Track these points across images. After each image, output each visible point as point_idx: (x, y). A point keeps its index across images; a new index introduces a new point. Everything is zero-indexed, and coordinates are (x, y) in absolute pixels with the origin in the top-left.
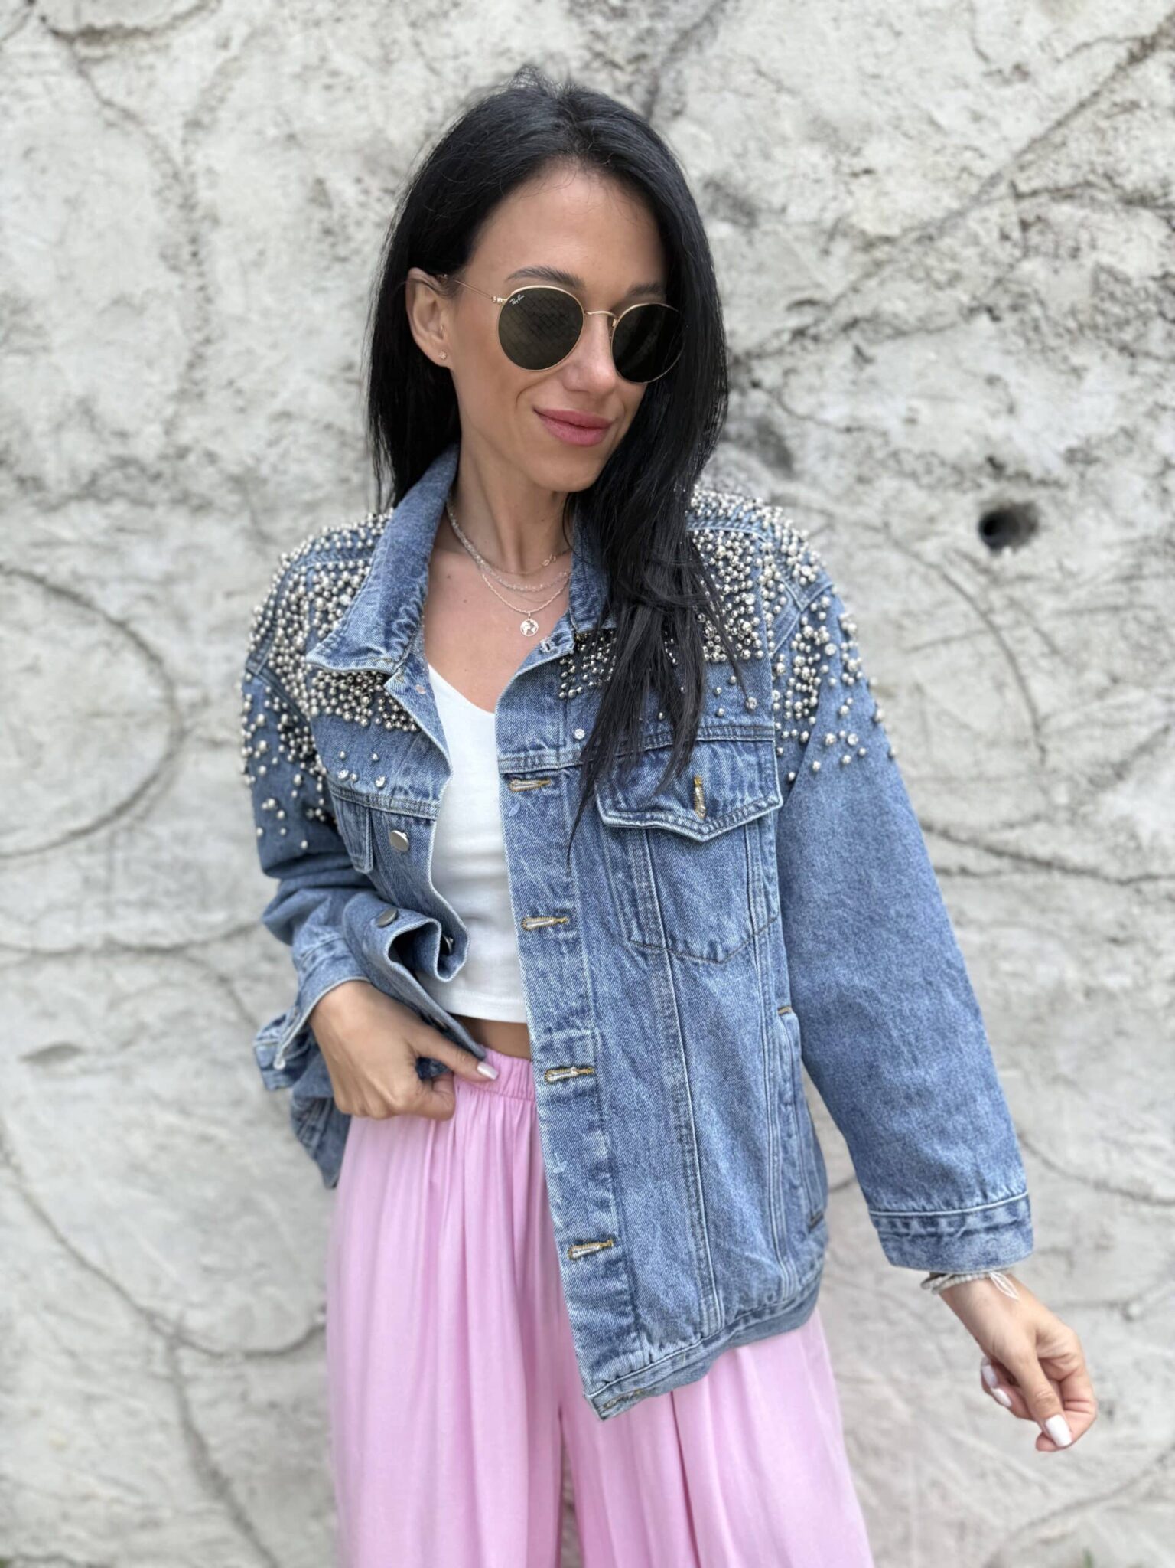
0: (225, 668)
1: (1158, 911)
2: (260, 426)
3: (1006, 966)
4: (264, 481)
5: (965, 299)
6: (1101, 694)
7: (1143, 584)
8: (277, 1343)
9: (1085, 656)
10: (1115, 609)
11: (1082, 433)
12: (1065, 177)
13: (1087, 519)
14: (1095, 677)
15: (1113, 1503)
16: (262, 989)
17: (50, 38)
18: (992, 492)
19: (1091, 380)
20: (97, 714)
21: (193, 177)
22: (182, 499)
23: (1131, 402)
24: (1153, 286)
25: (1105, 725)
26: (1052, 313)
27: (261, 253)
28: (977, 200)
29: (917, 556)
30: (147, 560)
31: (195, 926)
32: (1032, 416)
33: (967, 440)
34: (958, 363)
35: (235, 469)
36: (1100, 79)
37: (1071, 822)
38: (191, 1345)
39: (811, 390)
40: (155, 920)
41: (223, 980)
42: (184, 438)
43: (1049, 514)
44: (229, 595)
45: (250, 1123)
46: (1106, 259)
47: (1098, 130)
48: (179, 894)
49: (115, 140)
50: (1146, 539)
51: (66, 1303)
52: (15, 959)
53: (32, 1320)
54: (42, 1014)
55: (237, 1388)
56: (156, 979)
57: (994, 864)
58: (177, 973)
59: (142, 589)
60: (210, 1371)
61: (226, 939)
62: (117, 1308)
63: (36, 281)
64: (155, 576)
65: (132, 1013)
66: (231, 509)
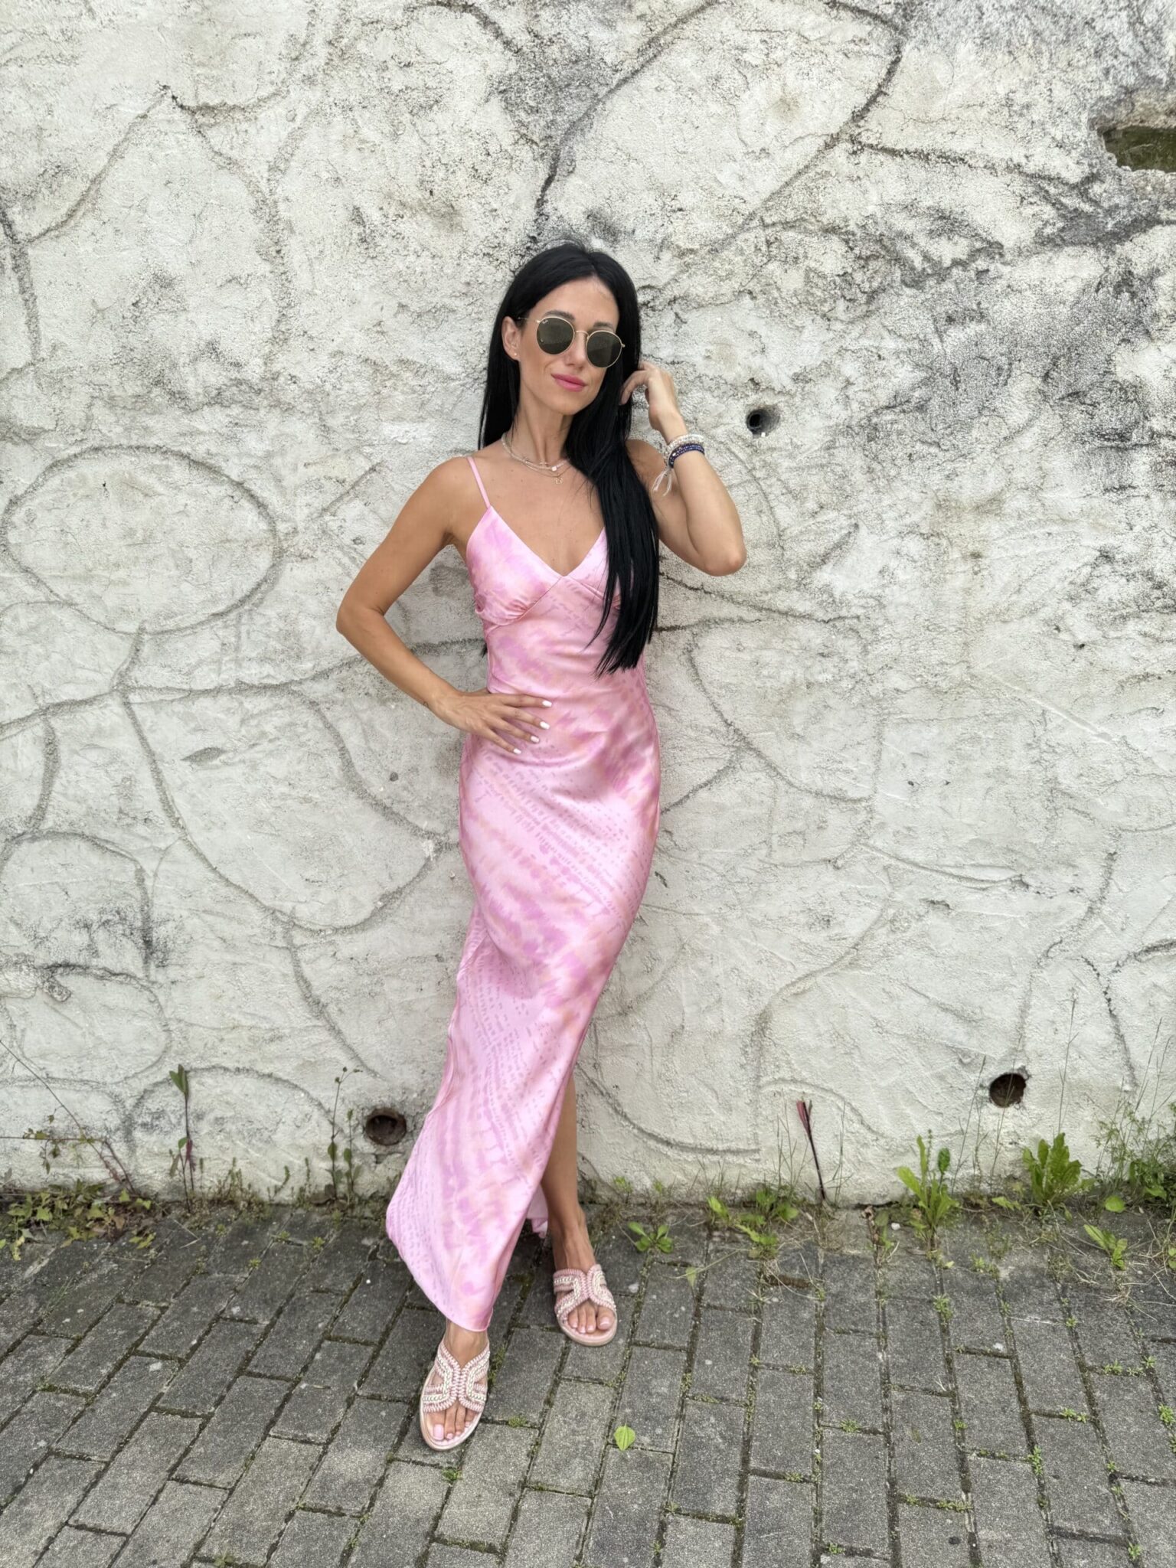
0: (306, 511)
1: (845, 637)
2: (324, 359)
3: (765, 672)
4: (328, 394)
5: (736, 286)
6: (814, 514)
7: (835, 451)
8: (353, 921)
9: (805, 494)
10: (822, 466)
11: (803, 365)
12: (791, 215)
13: (805, 415)
14: (811, 505)
15: (831, 971)
16: (338, 708)
17: (178, 110)
18: (753, 398)
19: (806, 331)
20: (228, 541)
21: (275, 202)
22: (277, 404)
23: (828, 346)
24: (838, 279)
25: (816, 533)
26: (784, 295)
27: (321, 252)
28: (742, 228)
29: (713, 437)
30: (254, 444)
31: (293, 672)
32: (774, 356)
33: (739, 368)
34: (734, 323)
35: (311, 387)
36: (809, 159)
37: (797, 588)
38: (300, 927)
39: (651, 339)
40: (268, 669)
41: (313, 704)
42: (276, 367)
43: (785, 413)
44: (307, 465)
45: (333, 788)
46: (813, 265)
47: (808, 188)
48: (283, 652)
49: (224, 177)
50: (837, 425)
51: (218, 908)
52: (178, 696)
53: (196, 920)
54: (197, 729)
55: (330, 950)
56: (270, 705)
57: (757, 615)
58: (284, 701)
59: (251, 461)
60: (312, 941)
61: (314, 678)
62: (251, 908)
63: (176, 266)
64: (260, 454)
65: (256, 726)
66: (307, 412)
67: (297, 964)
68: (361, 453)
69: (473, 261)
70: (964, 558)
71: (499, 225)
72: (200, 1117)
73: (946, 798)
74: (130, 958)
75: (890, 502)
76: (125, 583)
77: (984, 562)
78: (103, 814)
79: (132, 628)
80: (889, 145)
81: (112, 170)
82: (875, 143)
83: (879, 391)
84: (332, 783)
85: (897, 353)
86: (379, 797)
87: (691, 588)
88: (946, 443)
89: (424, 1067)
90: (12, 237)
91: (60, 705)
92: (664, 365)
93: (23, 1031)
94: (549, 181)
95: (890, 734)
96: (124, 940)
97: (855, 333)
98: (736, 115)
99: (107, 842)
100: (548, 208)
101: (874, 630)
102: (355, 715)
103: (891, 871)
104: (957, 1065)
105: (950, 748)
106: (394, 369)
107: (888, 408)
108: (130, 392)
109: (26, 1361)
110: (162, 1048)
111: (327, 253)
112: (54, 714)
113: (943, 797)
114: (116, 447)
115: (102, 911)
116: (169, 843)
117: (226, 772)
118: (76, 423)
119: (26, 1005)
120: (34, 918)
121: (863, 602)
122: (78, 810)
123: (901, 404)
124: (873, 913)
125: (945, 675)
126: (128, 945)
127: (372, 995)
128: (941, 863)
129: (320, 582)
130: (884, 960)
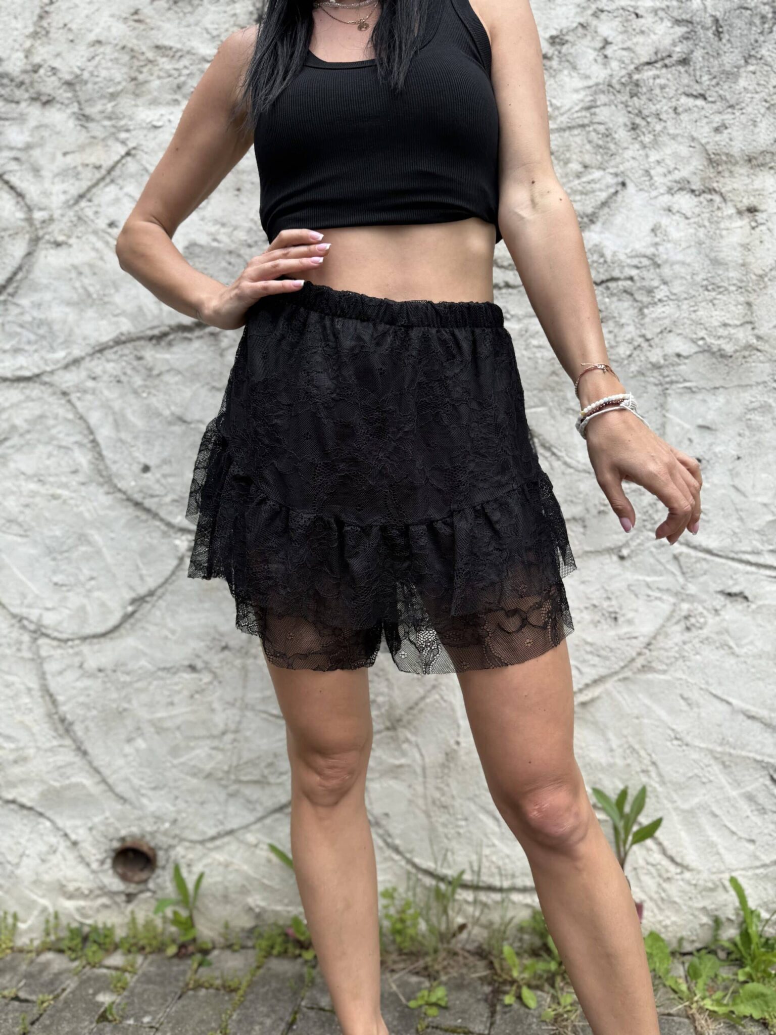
0: (63, 198)
1: (619, 300)
2: (83, 51)
4: (86, 83)
6: (578, 176)
7: (597, 110)
8: (101, 629)
9: (568, 155)
10: (583, 126)
11: (559, 28)
13: (564, 77)
14: (575, 166)
15: (621, 676)
16: (89, 397)
22: (36, 98)
23: (583, 8)
25: (582, 193)
30: (16, 136)
31: (46, 362)
35: (68, 77)
38: (47, 636)
40: (21, 360)
41: (64, 394)
42: (37, 60)
44: (65, 154)
45: (83, 484)
48: (36, 342)
50: (597, 84)
55: (77, 660)
56: (22, 397)
58: (35, 390)
59: (11, 154)
60: (59, 651)
61: (66, 367)
64: (20, 145)
65: (7, 420)
66: (66, 102)
67: (43, 676)
68: (117, 139)
70: (740, 213)
73: (738, 474)
75: (658, 157)
77: (760, 217)
83: (638, 49)
84: (80, 478)
85: (655, 11)
86: (129, 492)
88: (712, 95)
89: (176, 792)
95: (674, 403)
101: (650, 291)
102: (106, 406)
103: (682, 559)
104: (768, 782)
105: (739, 419)
106: (150, 55)
107: (649, 64)
113: (733, 473)
121: (635, 262)
123: (663, 59)
124: (665, 608)
125: (730, 338)
127: (121, 713)
128: (737, 549)
129: (75, 267)
130: (680, 662)
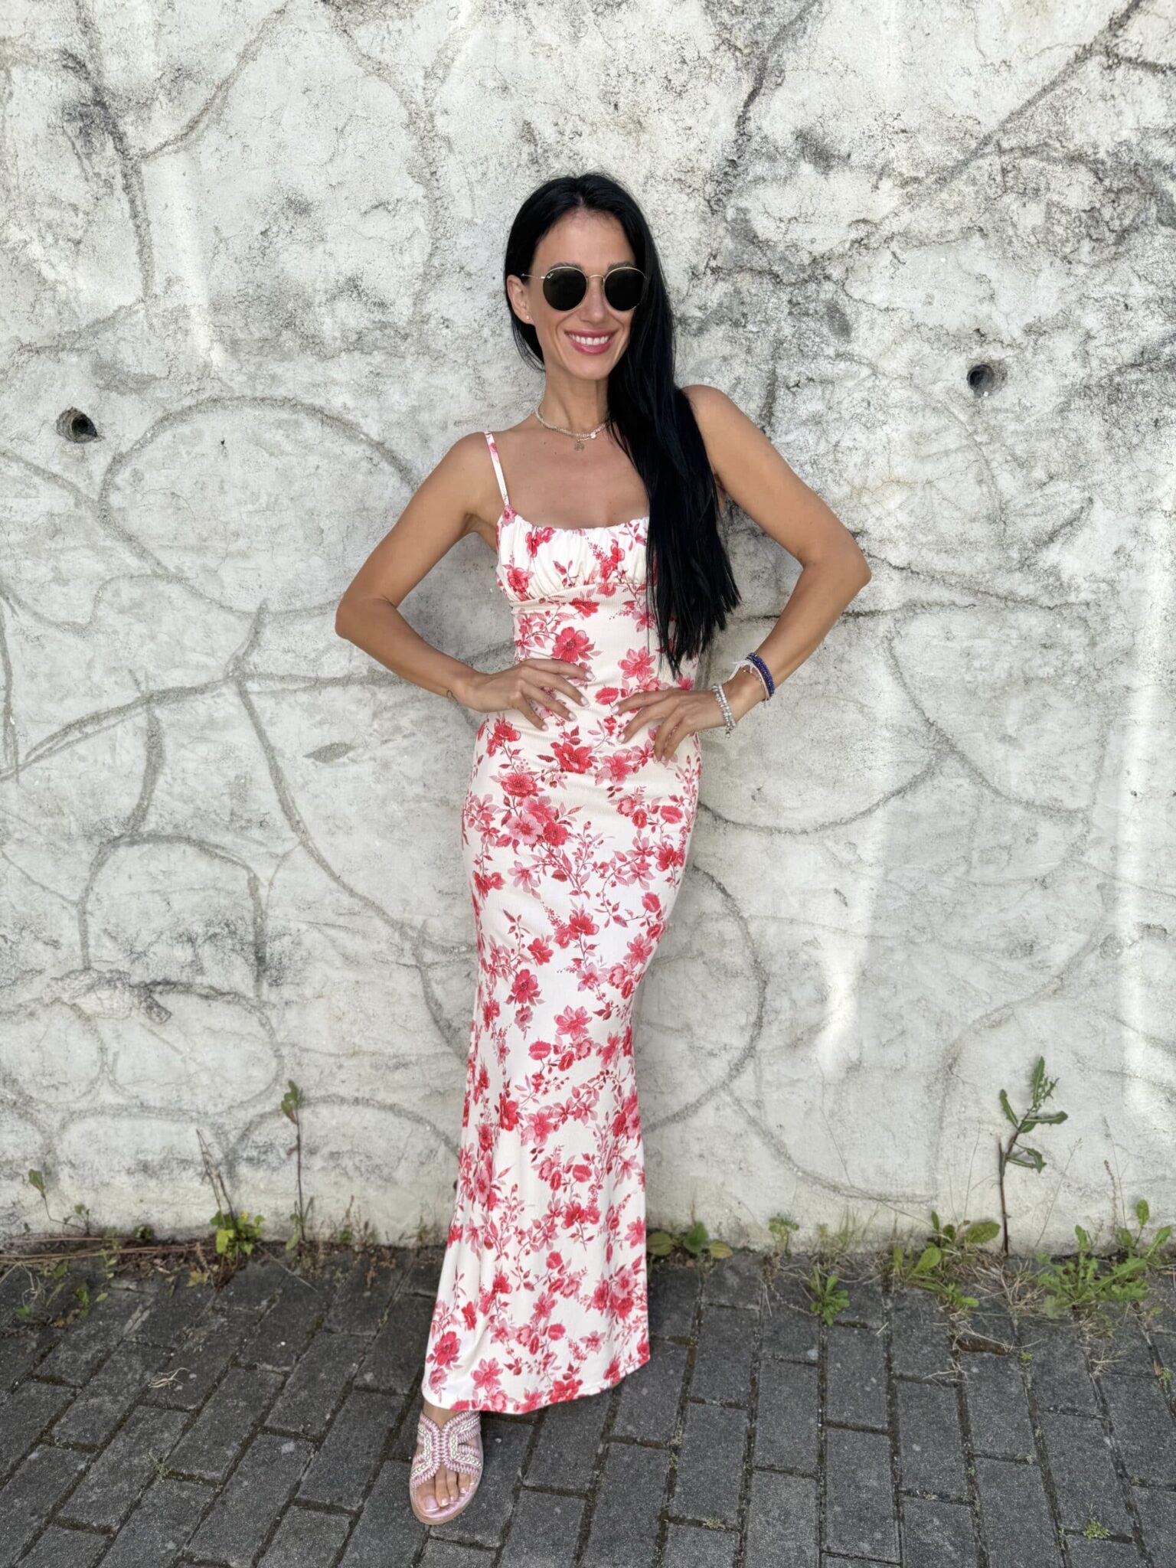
1: (1071, 627)
3: (976, 664)
5: (966, 221)
6: (1042, 485)
7: (1070, 416)
9: (1033, 462)
10: (1053, 431)
11: (1036, 314)
12: (1032, 139)
13: (1037, 372)
14: (1039, 474)
18: (977, 352)
19: (1043, 275)
21: (432, 115)
22: (425, 350)
23: (1067, 293)
24: (1083, 215)
25: (1043, 507)
26: (1019, 232)
27: (484, 174)
28: (976, 154)
29: (929, 395)
32: (1006, 300)
33: (963, 317)
34: (960, 266)
36: (1056, 73)
37: (1020, 569)
38: (430, 944)
39: (863, 282)
42: (427, 308)
43: (1014, 370)
46: (1055, 198)
47: (1052, 107)
49: (374, 85)
50: (1073, 385)
51: (341, 921)
52: (302, 685)
53: (316, 935)
54: (321, 723)
56: (406, 697)
57: (971, 600)
59: (394, 417)
60: (443, 958)
62: (378, 923)
63: (311, 187)
64: (404, 409)
65: (390, 719)
66: (460, 361)
67: (426, 984)
69: (661, 187)
71: (692, 146)
72: (313, 1152)
73: (1172, 810)
74: (240, 976)
75: (1130, 474)
76: (244, 555)
78: (213, 816)
79: (252, 607)
80: (1150, 59)
81: (243, 75)
82: (1134, 55)
83: (1123, 346)
85: (1147, 302)
87: (895, 568)
90: (123, 152)
91: (164, 692)
92: (876, 312)
93: (116, 1054)
94: (753, 95)
96: (234, 956)
97: (1099, 279)
98: (975, 20)
99: (217, 847)
100: (751, 126)
101: (1104, 620)
103: (1104, 891)
104: (1163, 1106)
107: (1133, 366)
108: (257, 335)
109: (139, 1438)
110: (270, 1077)
111: (490, 175)
112: (159, 702)
113: (1169, 809)
114: (238, 398)
115: (209, 924)
116: (288, 846)
117: (353, 770)
118: (193, 371)
119: (120, 1027)
120: (131, 931)
121: (1094, 586)
122: (185, 811)
123: (1149, 361)
124: (1081, 938)
126: (238, 961)
130: (1091, 991)
